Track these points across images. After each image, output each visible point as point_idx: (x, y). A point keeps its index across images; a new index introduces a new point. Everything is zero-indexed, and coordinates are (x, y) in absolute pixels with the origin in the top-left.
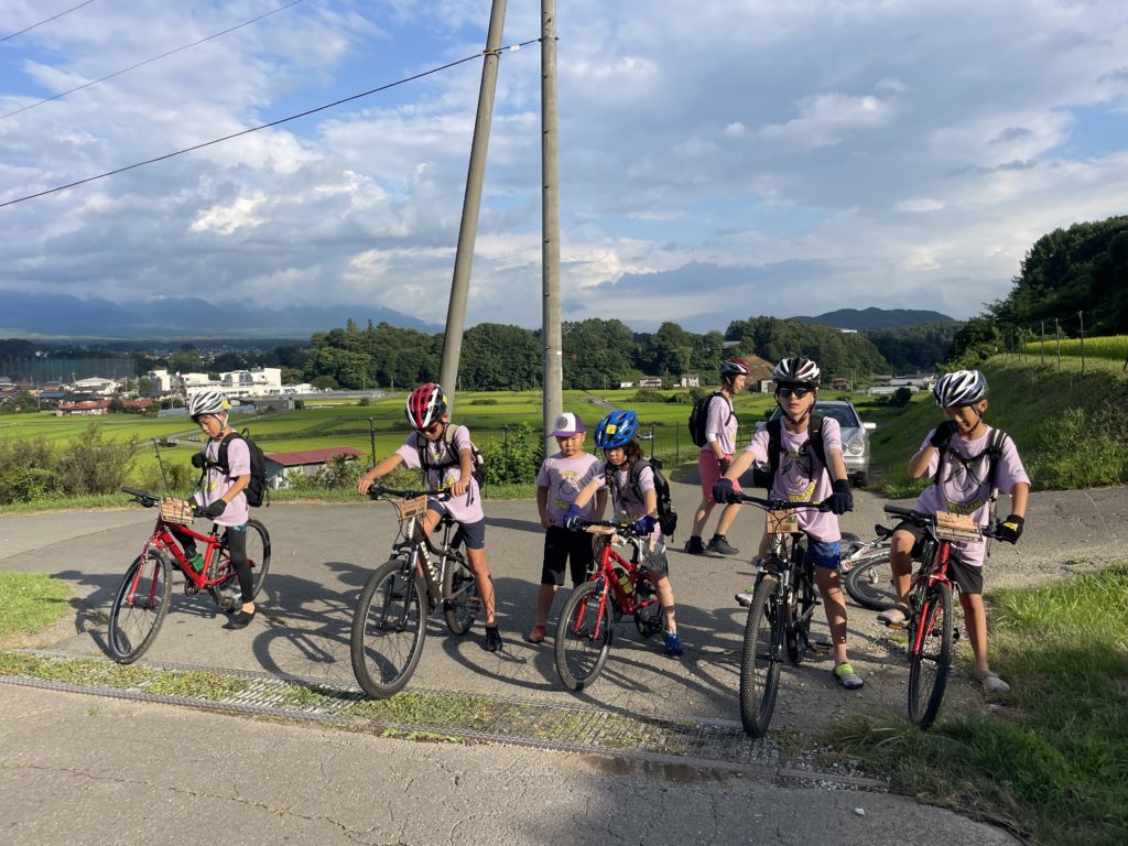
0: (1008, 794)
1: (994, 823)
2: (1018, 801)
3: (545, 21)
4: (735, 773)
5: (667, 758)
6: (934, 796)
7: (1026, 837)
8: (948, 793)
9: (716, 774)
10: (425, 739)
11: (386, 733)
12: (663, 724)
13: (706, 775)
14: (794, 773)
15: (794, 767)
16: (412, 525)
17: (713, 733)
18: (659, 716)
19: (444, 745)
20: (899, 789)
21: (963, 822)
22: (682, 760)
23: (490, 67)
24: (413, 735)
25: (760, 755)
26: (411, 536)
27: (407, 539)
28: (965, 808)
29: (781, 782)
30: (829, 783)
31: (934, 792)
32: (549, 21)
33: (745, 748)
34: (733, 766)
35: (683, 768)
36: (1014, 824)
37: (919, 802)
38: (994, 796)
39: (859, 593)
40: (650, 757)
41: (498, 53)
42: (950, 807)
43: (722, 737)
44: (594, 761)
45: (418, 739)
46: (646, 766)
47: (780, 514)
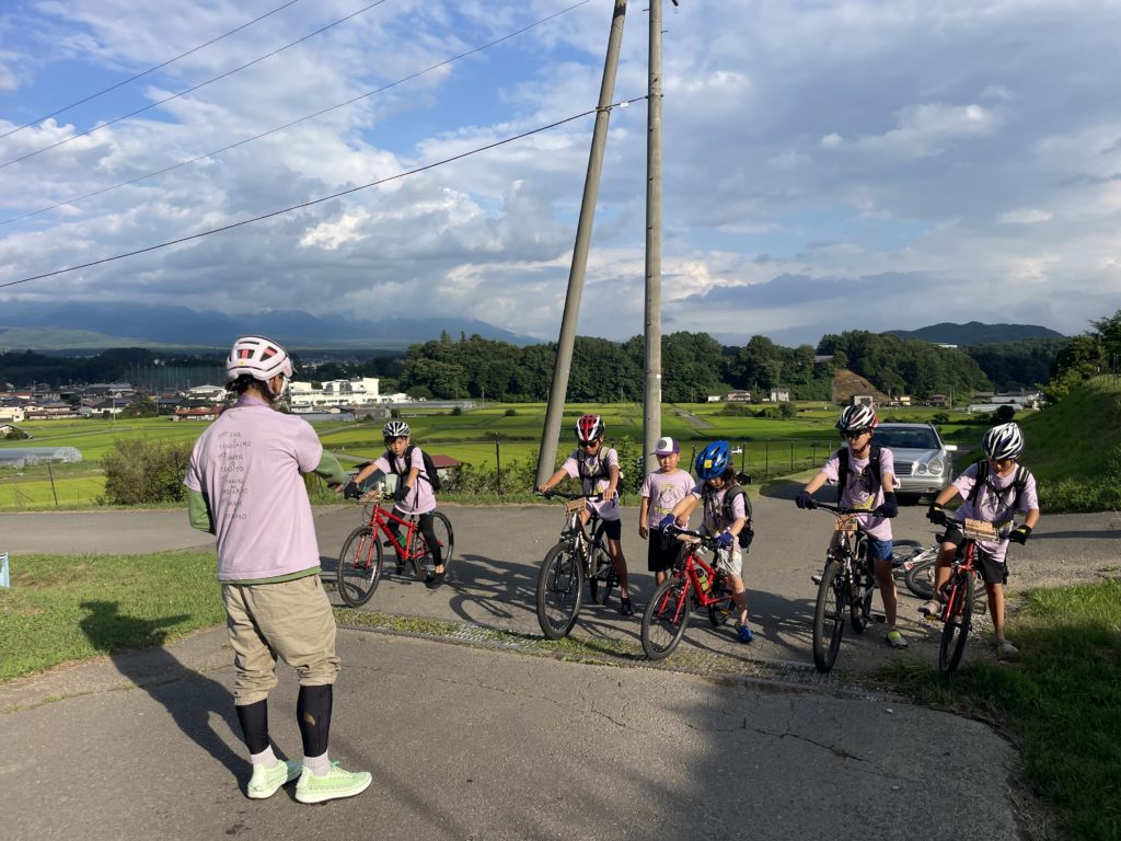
0: (991, 705)
1: (979, 720)
2: (997, 708)
3: (652, 81)
4: (808, 690)
5: (760, 681)
6: (941, 705)
7: (999, 727)
8: (952, 703)
9: (794, 690)
10: (592, 663)
11: (565, 659)
12: (757, 662)
13: (786, 690)
14: (849, 691)
15: (849, 688)
16: (574, 519)
17: (793, 669)
18: (754, 658)
19: (606, 667)
20: (920, 701)
21: (959, 719)
22: (770, 682)
23: (602, 122)
24: (584, 660)
25: (826, 682)
26: (574, 526)
27: (571, 528)
28: (962, 712)
29: (839, 696)
30: (871, 698)
31: (942, 703)
32: (656, 80)
33: (815, 678)
34: (806, 686)
35: (771, 686)
36: (993, 720)
37: (932, 709)
38: (983, 706)
39: (918, 587)
40: (748, 679)
41: (608, 109)
42: (952, 712)
43: (799, 671)
44: (710, 680)
45: (587, 663)
46: (746, 684)
47: (844, 517)
